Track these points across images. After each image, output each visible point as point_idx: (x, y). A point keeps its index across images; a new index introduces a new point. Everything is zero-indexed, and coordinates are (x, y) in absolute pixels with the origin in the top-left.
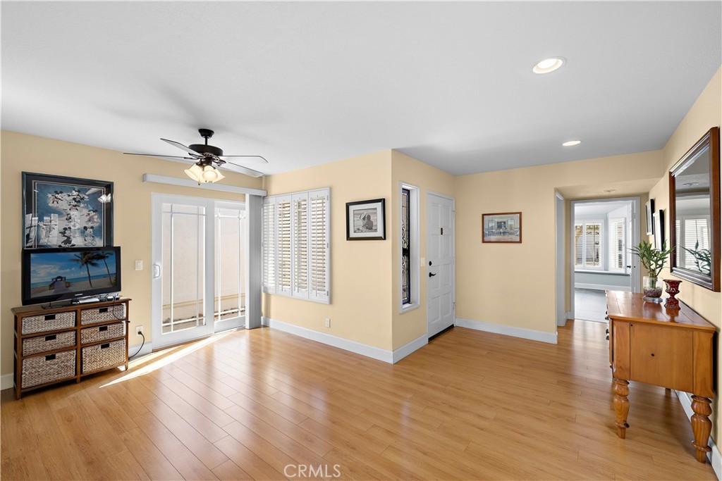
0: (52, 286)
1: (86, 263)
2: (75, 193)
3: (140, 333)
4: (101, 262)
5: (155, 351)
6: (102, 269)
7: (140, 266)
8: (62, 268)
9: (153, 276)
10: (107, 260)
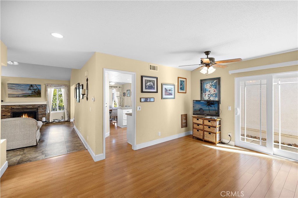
0: (199, 110)
1: (208, 105)
2: (211, 83)
3: (229, 136)
4: (212, 105)
5: (235, 146)
6: (213, 108)
7: (230, 108)
8: (202, 106)
9: (235, 113)
10: (214, 105)
